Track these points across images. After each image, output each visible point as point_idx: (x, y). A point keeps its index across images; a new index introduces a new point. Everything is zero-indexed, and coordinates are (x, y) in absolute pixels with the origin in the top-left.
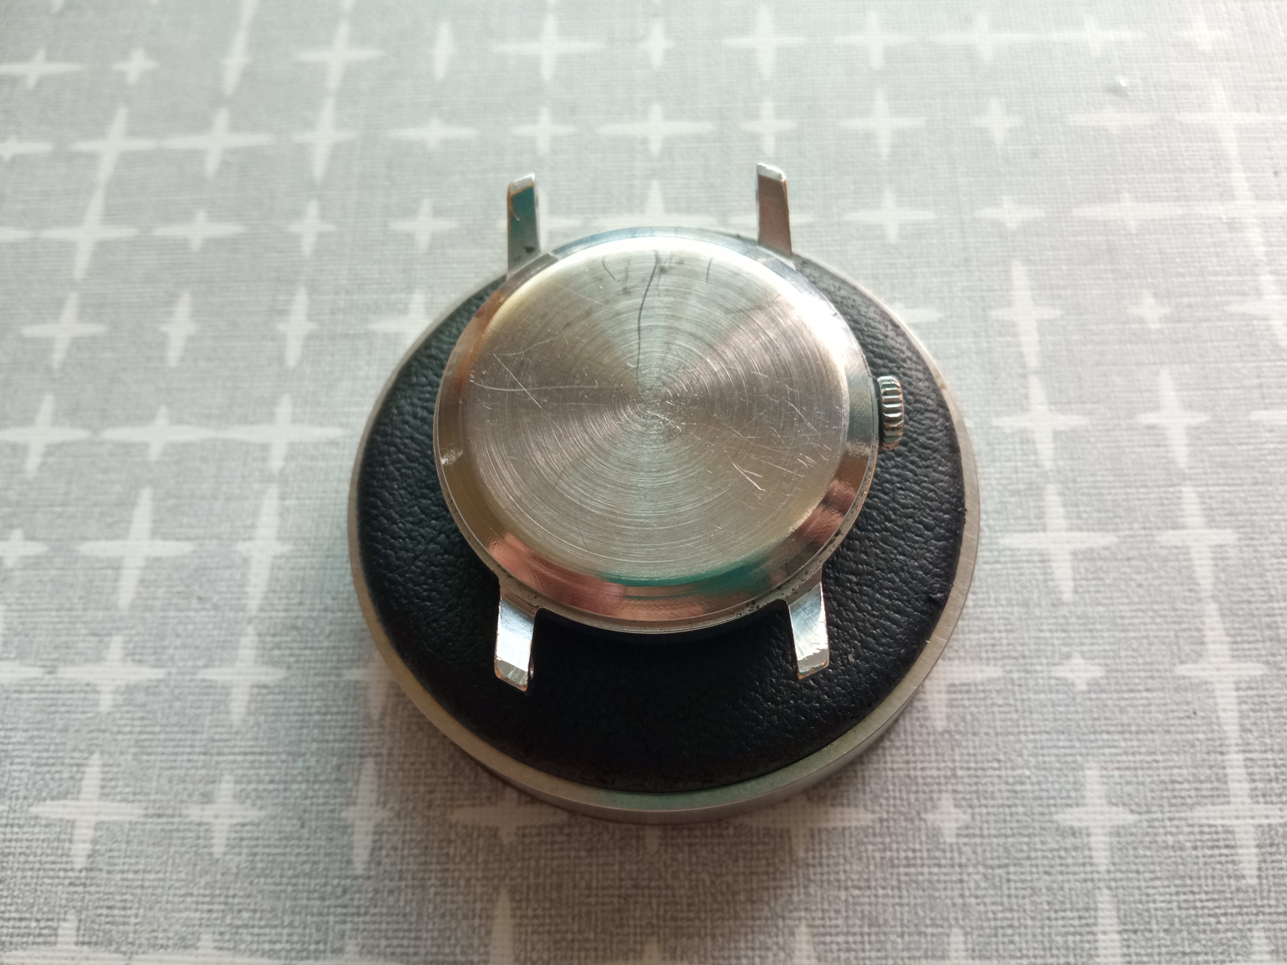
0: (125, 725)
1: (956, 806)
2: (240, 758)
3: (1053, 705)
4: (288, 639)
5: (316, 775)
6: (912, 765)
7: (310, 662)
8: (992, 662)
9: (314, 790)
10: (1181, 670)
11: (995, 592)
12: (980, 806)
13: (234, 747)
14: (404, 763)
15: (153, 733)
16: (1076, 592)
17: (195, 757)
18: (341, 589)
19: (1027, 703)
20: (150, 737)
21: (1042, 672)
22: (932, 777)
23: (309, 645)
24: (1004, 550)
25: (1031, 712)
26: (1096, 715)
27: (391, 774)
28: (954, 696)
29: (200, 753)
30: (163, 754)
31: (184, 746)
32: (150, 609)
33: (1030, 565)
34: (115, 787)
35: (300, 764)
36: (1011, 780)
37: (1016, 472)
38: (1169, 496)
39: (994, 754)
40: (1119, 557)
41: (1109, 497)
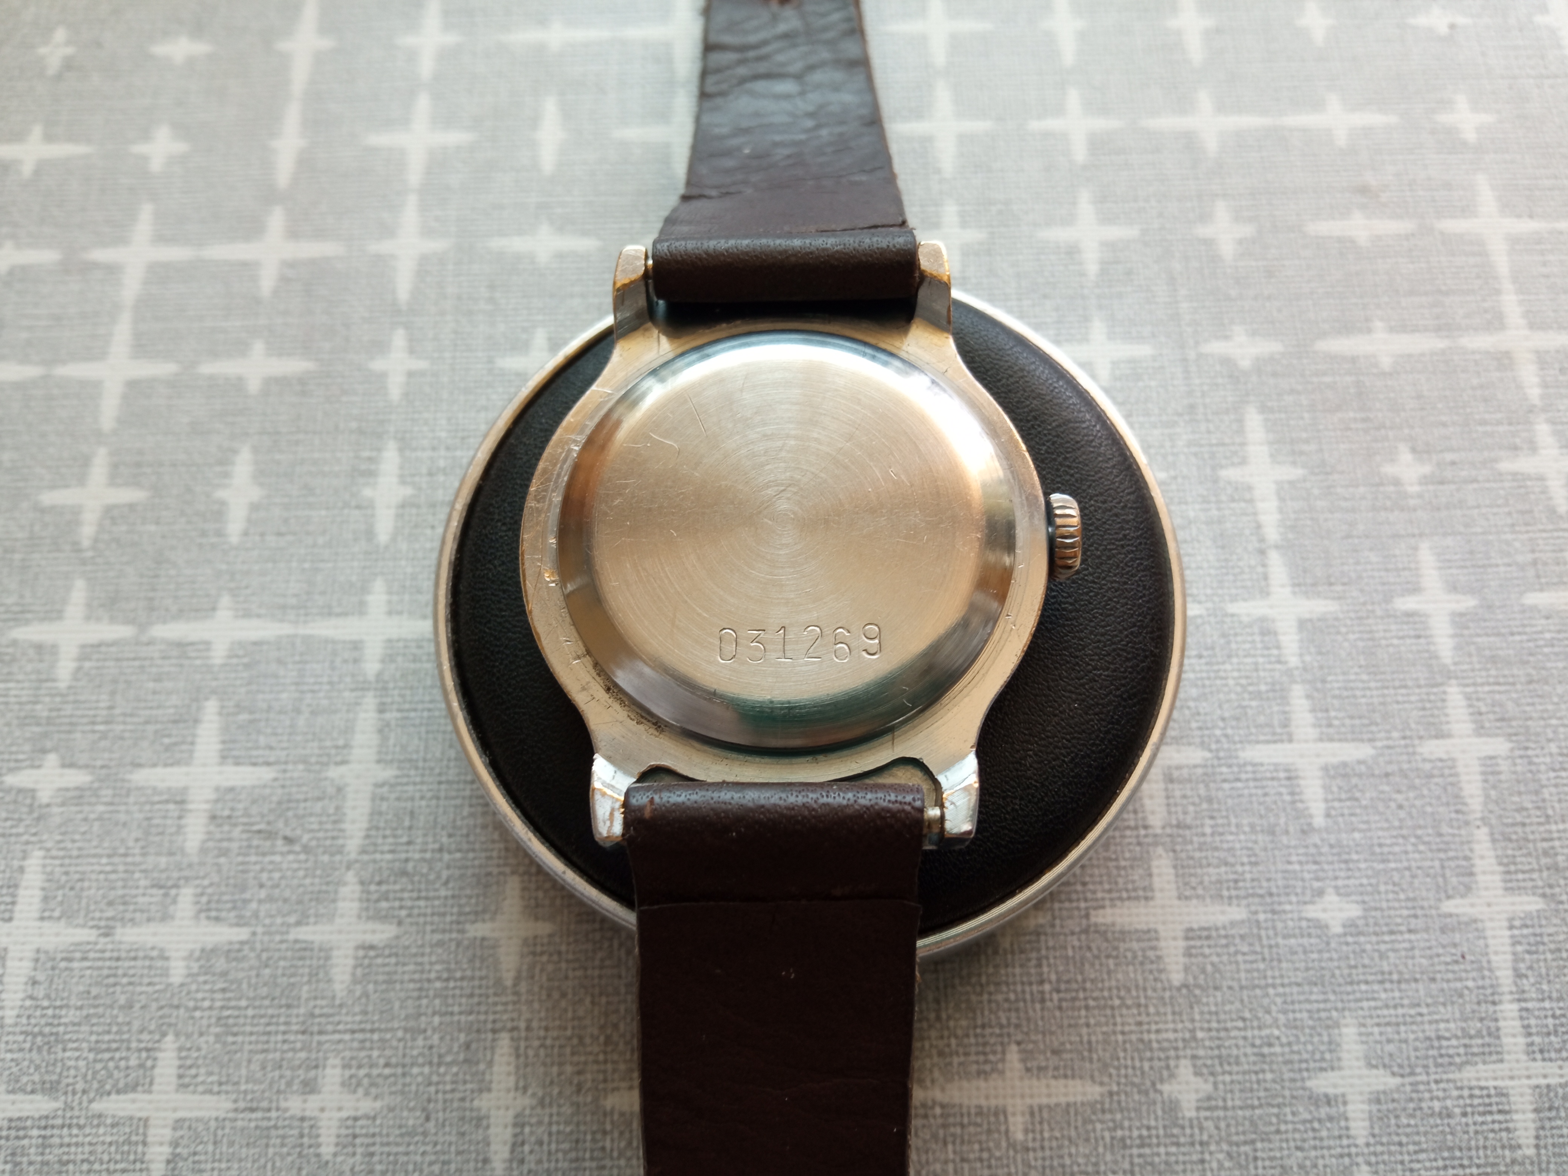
0: (203, 999)
1: (1197, 1074)
2: (347, 1037)
3: (1305, 952)
4: (397, 887)
5: (440, 1056)
6: (1145, 1027)
7: (425, 915)
8: (1235, 901)
9: (439, 1075)
10: (1449, 906)
11: (1236, 817)
12: (1224, 1073)
13: (339, 1023)
14: (545, 1038)
15: (238, 1008)
16: (1328, 815)
17: (292, 1037)
18: (459, 823)
19: (1274, 950)
20: (236, 1013)
21: (1291, 912)
22: (1168, 1040)
23: (423, 894)
24: (1245, 765)
25: (1280, 961)
26: (1353, 963)
27: (531, 1053)
28: (1192, 943)
29: (297, 1032)
30: (251, 1034)
31: (277, 1024)
32: (224, 853)
33: (1275, 783)
34: (196, 1076)
35: (420, 1042)
36: (1258, 1042)
37: (1257, 670)
38: (1432, 697)
39: (1238, 1011)
40: (1377, 772)
41: (1363, 700)
